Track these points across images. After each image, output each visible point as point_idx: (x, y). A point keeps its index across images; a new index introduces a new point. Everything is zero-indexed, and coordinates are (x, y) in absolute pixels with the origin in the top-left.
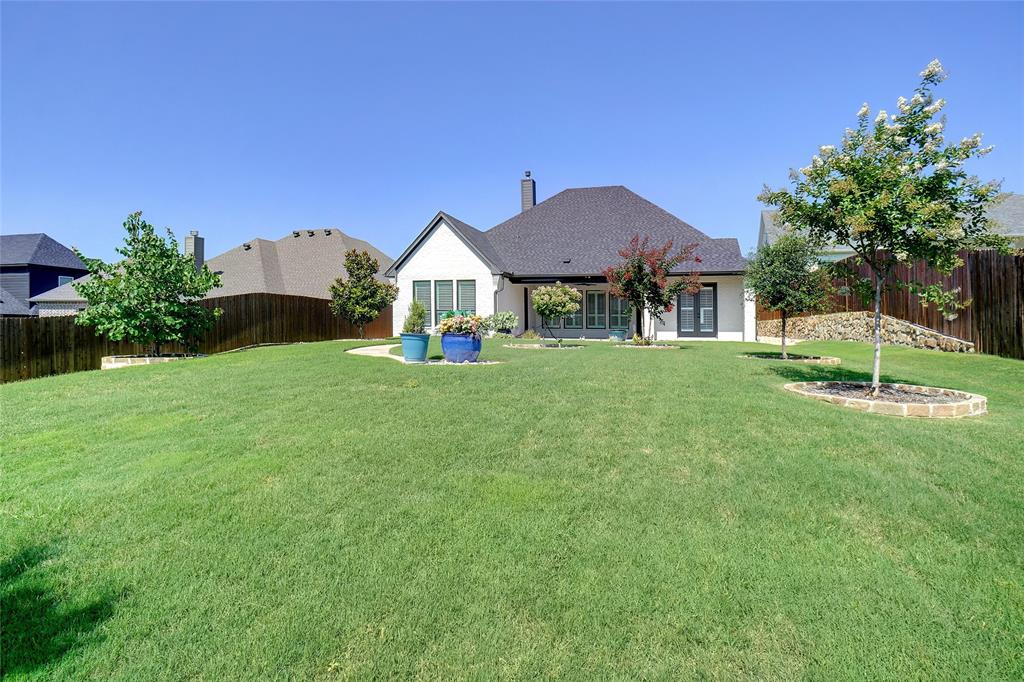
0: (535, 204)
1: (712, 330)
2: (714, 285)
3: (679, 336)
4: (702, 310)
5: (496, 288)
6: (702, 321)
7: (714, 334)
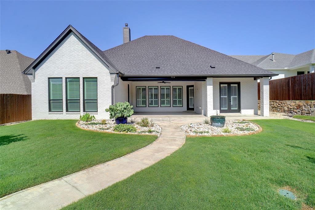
0: (130, 40)
1: (237, 109)
2: (239, 84)
3: (220, 112)
4: (232, 97)
5: (113, 84)
6: (232, 104)
7: (239, 111)
